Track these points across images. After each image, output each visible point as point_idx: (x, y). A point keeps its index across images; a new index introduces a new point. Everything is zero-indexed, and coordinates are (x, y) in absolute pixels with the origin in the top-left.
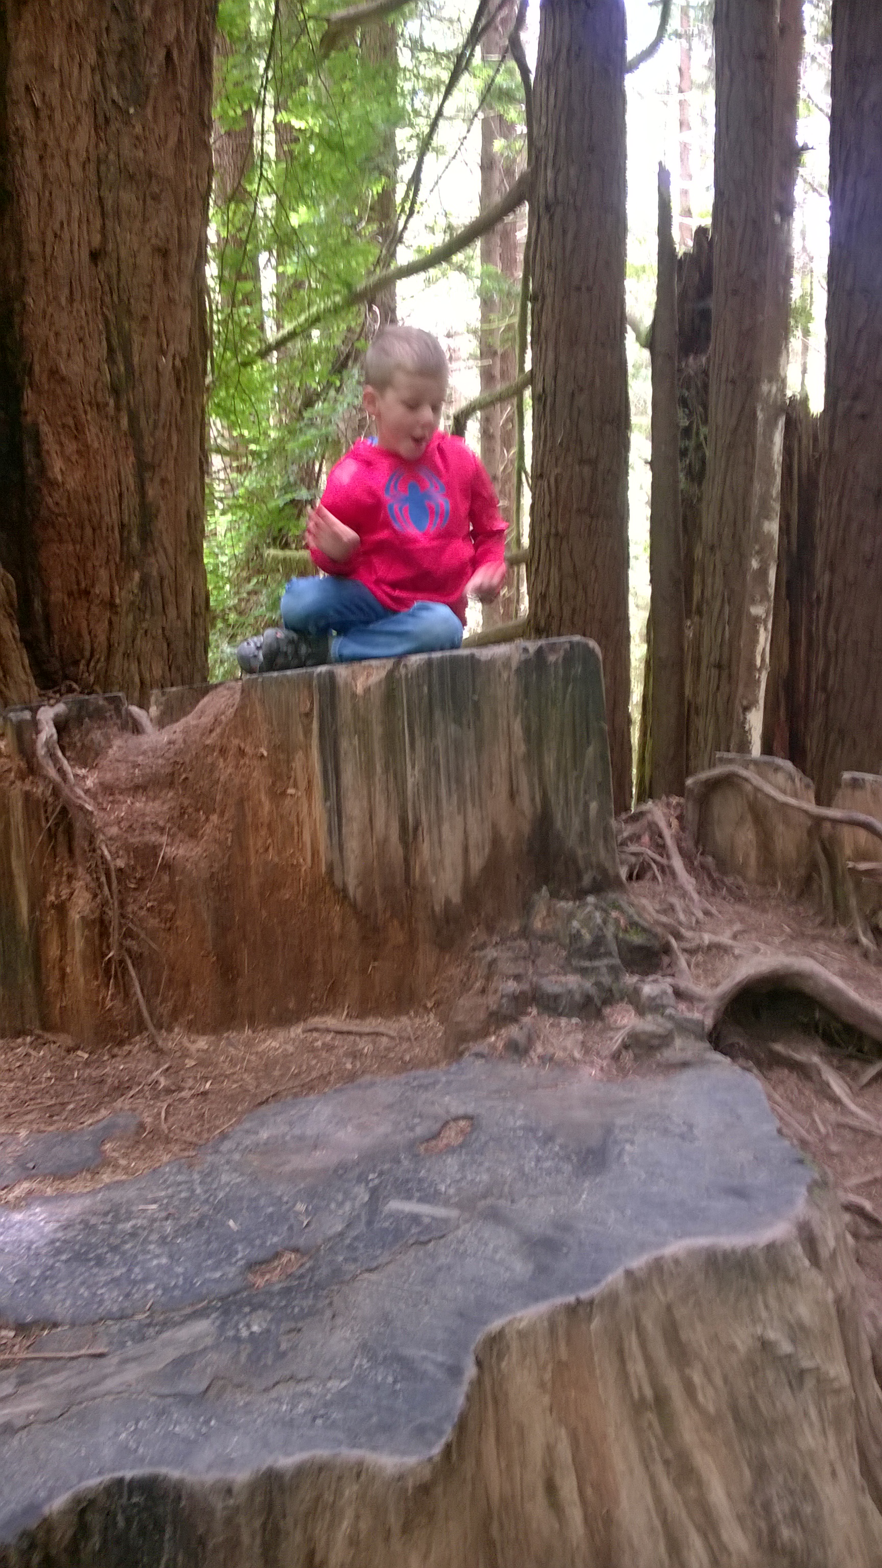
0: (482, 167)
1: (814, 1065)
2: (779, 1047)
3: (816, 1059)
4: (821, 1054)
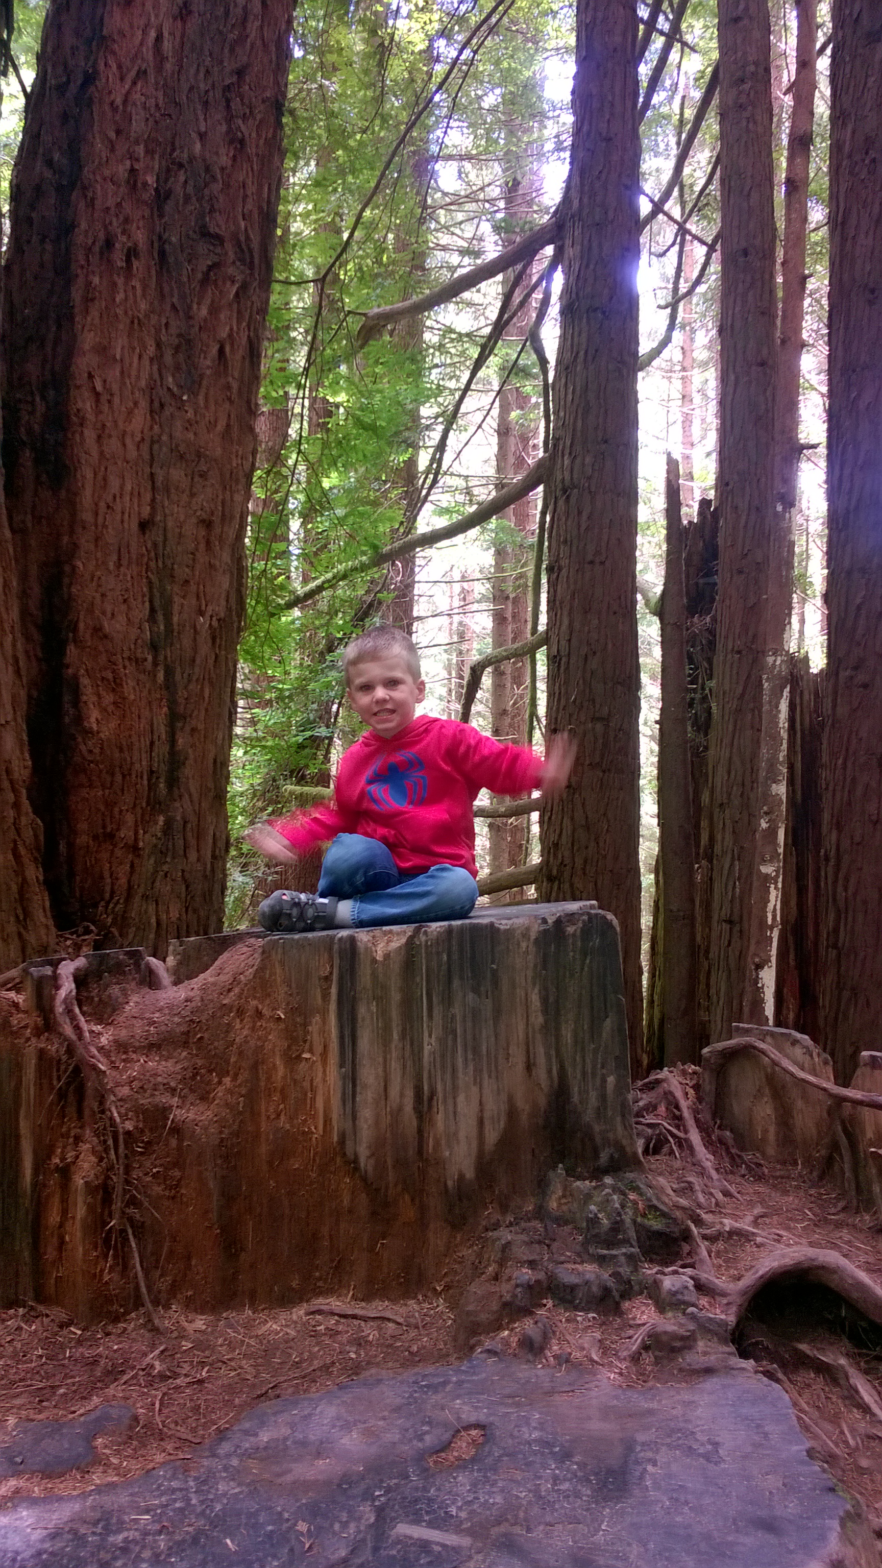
0: (499, 432)
1: (842, 1366)
2: (803, 1347)
3: (843, 1361)
4: (847, 1355)
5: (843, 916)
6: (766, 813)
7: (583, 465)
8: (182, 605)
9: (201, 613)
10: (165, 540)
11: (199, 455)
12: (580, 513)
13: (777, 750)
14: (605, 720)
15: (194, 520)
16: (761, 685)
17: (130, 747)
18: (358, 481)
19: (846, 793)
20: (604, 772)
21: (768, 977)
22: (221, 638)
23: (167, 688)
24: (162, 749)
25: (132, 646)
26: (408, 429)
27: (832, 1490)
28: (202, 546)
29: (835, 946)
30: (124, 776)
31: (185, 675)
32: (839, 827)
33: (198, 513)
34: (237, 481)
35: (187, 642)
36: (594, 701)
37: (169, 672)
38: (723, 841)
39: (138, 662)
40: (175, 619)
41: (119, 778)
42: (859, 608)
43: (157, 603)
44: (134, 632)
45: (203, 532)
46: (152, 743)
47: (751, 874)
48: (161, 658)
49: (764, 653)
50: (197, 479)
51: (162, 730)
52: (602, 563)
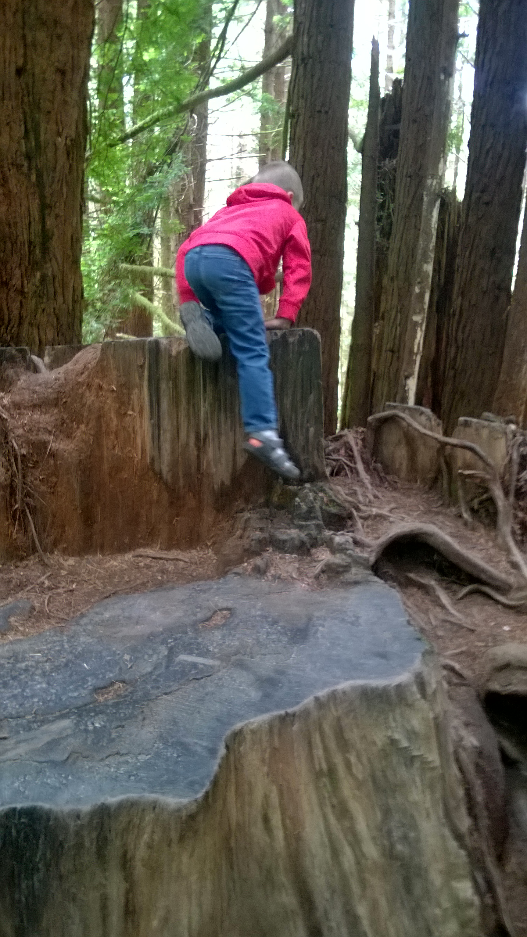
0: (266, 31)
1: (432, 586)
2: (412, 575)
3: (433, 583)
4: (436, 580)
5: (460, 350)
6: (419, 283)
7: (316, 40)
8: (46, 129)
9: (59, 134)
10: (34, 82)
11: (56, 22)
12: (313, 76)
13: (428, 241)
14: (324, 221)
15: (53, 69)
16: (422, 199)
17: (16, 224)
18: (167, 54)
19: (469, 273)
20: (321, 256)
21: (412, 384)
22: (73, 153)
23: (38, 186)
24: (36, 227)
25: (14, 156)
26: (202, 18)
27: (419, 639)
28: (59, 88)
29: (453, 368)
30: (12, 244)
31: (50, 178)
32: (463, 295)
33: (57, 64)
34: (82, 42)
35: (50, 154)
36: (317, 208)
37: (39, 176)
38: (392, 300)
39: (19, 167)
40: (42, 138)
41: (9, 245)
42: (488, 151)
43: (29, 126)
44: (15, 147)
45: (59, 78)
46: (30, 223)
47: (406, 321)
48: (33, 164)
49: (426, 177)
50: (55, 39)
51: (36, 214)
52: (326, 113)
